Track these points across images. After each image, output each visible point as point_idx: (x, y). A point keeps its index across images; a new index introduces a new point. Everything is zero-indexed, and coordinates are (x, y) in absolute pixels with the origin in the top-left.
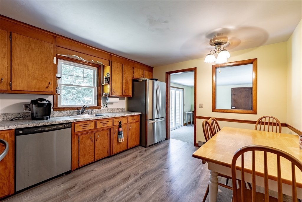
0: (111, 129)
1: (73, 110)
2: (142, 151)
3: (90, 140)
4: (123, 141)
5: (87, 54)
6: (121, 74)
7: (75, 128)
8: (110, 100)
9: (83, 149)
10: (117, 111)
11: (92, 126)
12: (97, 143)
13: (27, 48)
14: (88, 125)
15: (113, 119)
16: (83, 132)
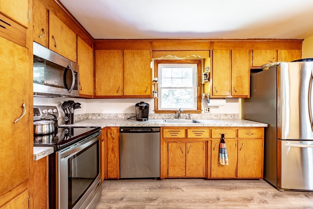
0: (207, 141)
1: (171, 113)
2: (267, 193)
3: (180, 150)
4: (227, 164)
5: (181, 51)
6: (229, 64)
7: (164, 133)
8: (212, 102)
9: (172, 159)
10: (225, 118)
11: (182, 135)
12: (189, 156)
13: (132, 60)
14: (177, 132)
15: (211, 129)
16: (172, 139)
